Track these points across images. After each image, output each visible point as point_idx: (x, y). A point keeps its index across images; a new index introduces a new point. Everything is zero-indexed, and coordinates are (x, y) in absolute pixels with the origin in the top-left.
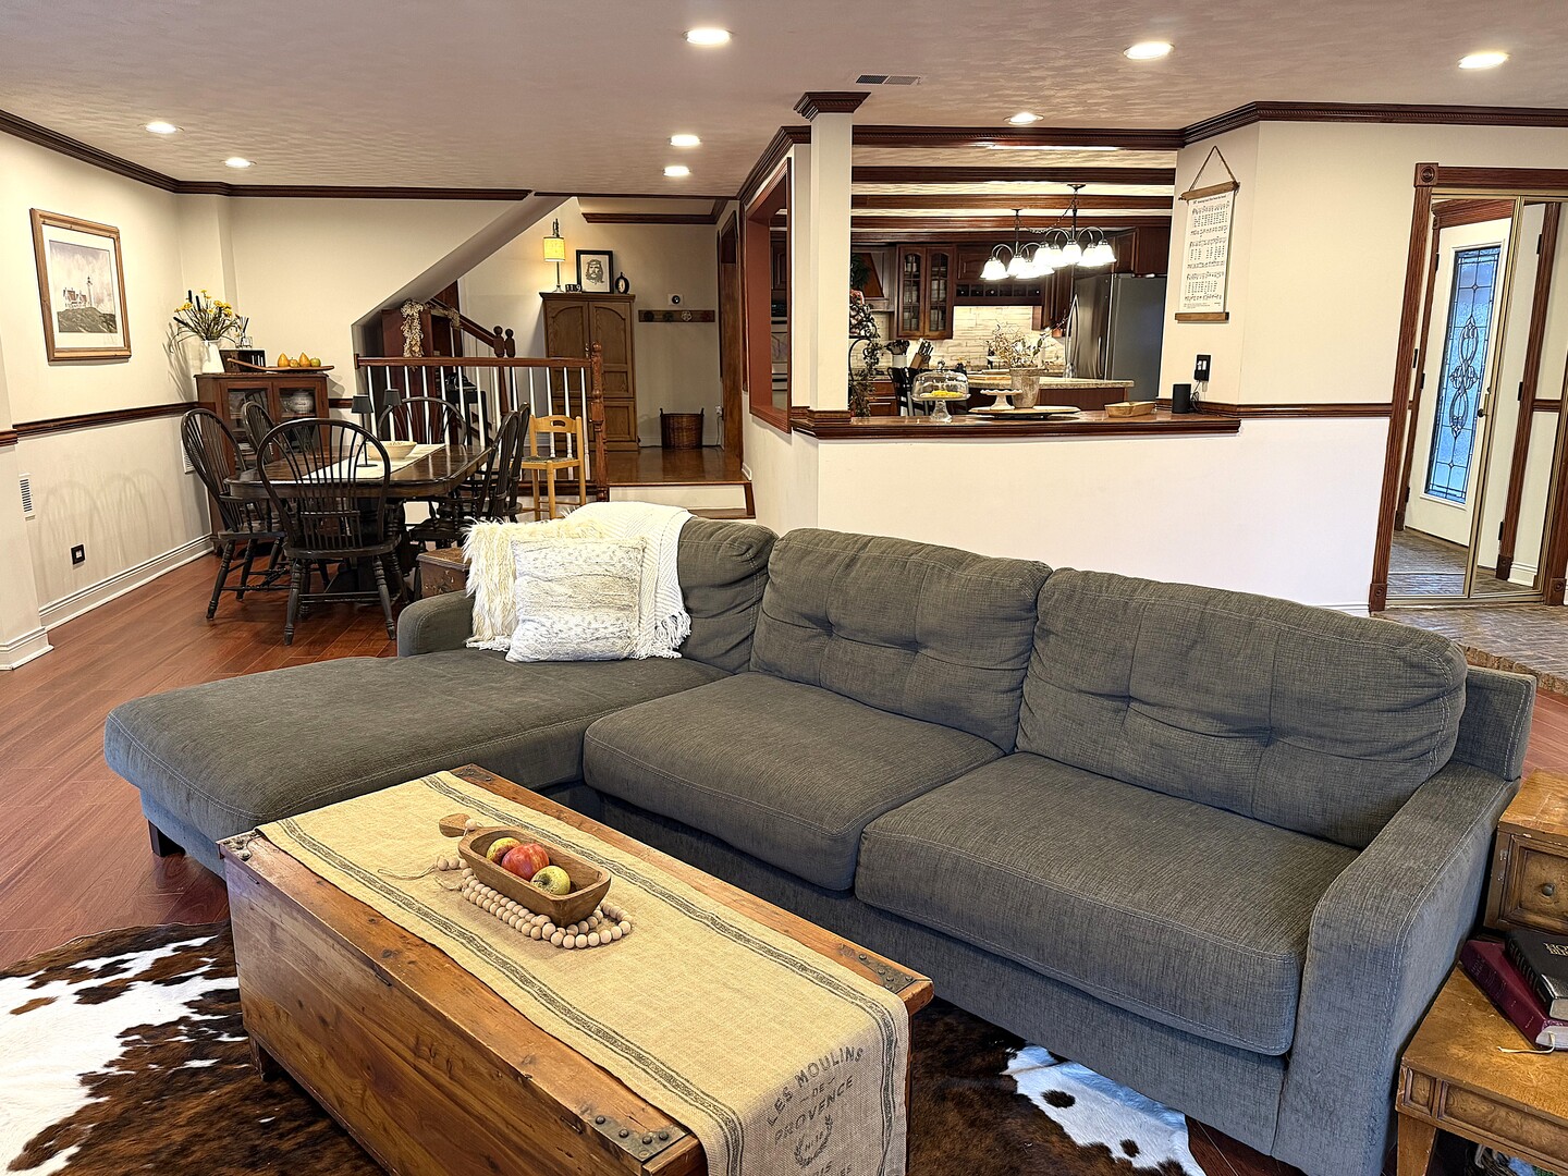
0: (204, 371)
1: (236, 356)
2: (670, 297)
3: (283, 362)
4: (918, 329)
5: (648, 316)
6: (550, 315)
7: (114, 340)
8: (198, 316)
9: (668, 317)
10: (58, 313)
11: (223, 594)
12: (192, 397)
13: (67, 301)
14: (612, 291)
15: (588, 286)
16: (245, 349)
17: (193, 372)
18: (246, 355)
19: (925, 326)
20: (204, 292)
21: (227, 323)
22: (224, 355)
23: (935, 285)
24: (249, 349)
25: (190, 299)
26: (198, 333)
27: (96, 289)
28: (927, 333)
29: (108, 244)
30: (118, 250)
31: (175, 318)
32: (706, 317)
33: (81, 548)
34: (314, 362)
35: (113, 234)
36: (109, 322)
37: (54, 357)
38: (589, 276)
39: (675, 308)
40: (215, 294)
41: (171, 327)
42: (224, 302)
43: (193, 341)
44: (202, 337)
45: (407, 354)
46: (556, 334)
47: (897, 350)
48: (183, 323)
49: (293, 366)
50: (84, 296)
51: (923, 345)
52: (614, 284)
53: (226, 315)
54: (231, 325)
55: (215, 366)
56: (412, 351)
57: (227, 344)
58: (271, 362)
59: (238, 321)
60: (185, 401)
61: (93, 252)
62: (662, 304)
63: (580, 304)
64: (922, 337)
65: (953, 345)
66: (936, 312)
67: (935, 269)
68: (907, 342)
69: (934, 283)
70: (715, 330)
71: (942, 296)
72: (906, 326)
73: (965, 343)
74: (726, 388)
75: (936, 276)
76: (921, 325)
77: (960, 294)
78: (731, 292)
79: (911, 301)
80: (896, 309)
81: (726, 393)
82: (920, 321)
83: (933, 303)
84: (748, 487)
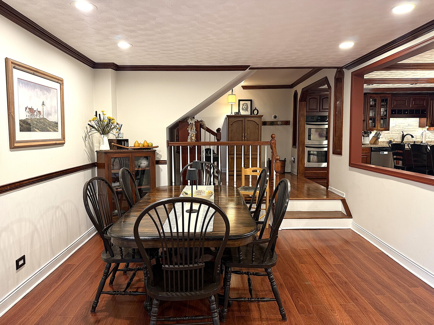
0: (101, 149)
1: (116, 142)
2: (273, 116)
3: (137, 145)
4: (375, 126)
5: (265, 123)
6: (230, 123)
7: (55, 135)
8: (99, 123)
9: (272, 123)
10: (20, 121)
11: (102, 296)
12: (95, 160)
13: (28, 114)
14: (251, 114)
15: (243, 113)
16: (119, 139)
17: (96, 149)
18: (120, 141)
19: (378, 126)
20: (103, 112)
21: (113, 126)
22: (110, 141)
23: (382, 110)
24: (122, 138)
25: (96, 115)
26: (99, 131)
27: (47, 108)
28: (379, 128)
29: (57, 86)
30: (62, 90)
31: (89, 124)
32: (287, 123)
33: (23, 258)
34: (150, 145)
35: (60, 81)
36: (53, 126)
37: (14, 145)
38: (243, 109)
39: (275, 120)
40: (108, 113)
41: (87, 129)
42: (112, 117)
43: (97, 135)
44: (100, 133)
45: (189, 140)
46: (232, 131)
47: (366, 135)
48: (92, 126)
49: (141, 146)
50: (39, 112)
51: (376, 133)
52: (252, 112)
53: (112, 123)
54: (114, 128)
55: (106, 147)
56: (191, 139)
57: (112, 136)
58: (131, 144)
59: (117, 126)
60: (91, 163)
61: (48, 89)
62: (268, 118)
63: (241, 119)
64: (377, 130)
65: (389, 133)
66: (382, 120)
67: (382, 104)
68: (370, 132)
69: (382, 109)
70: (290, 128)
71: (385, 113)
72: (370, 126)
73: (394, 132)
74: (299, 151)
75: (382, 106)
76: (376, 125)
77: (392, 113)
78: (303, 113)
79: (372, 116)
80: (366, 119)
81: (299, 153)
82: (376, 124)
83: (381, 117)
84: (344, 201)
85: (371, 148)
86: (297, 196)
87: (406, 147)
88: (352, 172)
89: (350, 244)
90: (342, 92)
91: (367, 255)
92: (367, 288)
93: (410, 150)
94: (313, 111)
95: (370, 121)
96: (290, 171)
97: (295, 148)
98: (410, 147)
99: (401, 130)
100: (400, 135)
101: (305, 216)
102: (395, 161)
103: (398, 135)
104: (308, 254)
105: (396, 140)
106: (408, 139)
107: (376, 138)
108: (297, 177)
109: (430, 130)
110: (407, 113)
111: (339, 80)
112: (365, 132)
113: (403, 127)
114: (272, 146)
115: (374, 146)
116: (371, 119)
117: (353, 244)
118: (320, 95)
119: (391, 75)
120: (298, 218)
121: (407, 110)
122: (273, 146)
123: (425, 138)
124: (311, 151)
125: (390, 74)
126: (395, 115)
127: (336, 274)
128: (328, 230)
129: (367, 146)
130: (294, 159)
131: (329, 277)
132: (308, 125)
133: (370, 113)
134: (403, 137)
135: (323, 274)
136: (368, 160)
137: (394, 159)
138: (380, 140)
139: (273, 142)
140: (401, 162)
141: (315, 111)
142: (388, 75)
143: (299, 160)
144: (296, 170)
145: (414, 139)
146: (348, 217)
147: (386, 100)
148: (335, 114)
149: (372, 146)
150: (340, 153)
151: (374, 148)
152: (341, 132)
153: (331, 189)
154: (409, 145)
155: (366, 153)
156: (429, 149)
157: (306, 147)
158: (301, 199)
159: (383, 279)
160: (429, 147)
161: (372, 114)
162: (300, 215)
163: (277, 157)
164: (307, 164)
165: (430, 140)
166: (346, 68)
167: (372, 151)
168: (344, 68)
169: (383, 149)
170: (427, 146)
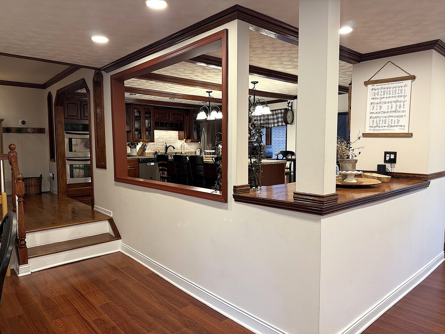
2: (20, 121)
5: (8, 130)
9: (19, 131)
19: (144, 137)
28: (145, 140)
32: (41, 131)
39: (23, 126)
47: (133, 146)
51: (143, 145)
62: (15, 123)
64: (143, 141)
65: (154, 144)
66: (147, 132)
67: (146, 116)
68: (137, 143)
69: (146, 120)
70: (46, 137)
71: (149, 126)
72: (136, 137)
73: (158, 144)
74: (59, 165)
75: (147, 118)
76: (142, 137)
77: (156, 126)
78: (60, 120)
79: (137, 127)
80: (132, 130)
81: (59, 167)
82: (142, 135)
83: (147, 128)
84: (111, 221)
85: (139, 159)
86: (53, 223)
87: (170, 158)
88: (118, 187)
89: (119, 271)
90: (102, 97)
91: (137, 282)
92: (139, 327)
93: (172, 161)
94: (72, 118)
95: (136, 132)
96: (49, 190)
97: (54, 162)
98: (173, 158)
99: (165, 142)
100: (164, 146)
101: (64, 247)
102: (161, 172)
103: (162, 146)
104: (66, 301)
105: (161, 151)
106: (170, 150)
107: (143, 150)
108: (58, 196)
109: (187, 142)
110: (168, 126)
111: (98, 84)
112: (131, 143)
113: (166, 139)
114: (11, 160)
115: (142, 157)
116: (136, 130)
117: (123, 271)
118: (80, 101)
119: (152, 86)
120: (54, 253)
121: (168, 124)
122: (13, 160)
123: (184, 150)
124: (73, 165)
125: (150, 84)
126: (158, 127)
127: (102, 320)
128: (94, 259)
129: (134, 158)
130: (53, 175)
131: (92, 328)
132: (68, 134)
133: (136, 124)
134: (167, 148)
135: (85, 325)
136: (137, 172)
137: (160, 170)
138: (146, 151)
139: (12, 154)
140: (166, 173)
141: (75, 118)
142: (148, 86)
143: (59, 176)
144: (56, 189)
145: (175, 151)
146: (116, 239)
147: (150, 113)
148: (96, 122)
149: (139, 158)
150: (104, 167)
151: (141, 159)
152: (104, 142)
153: (97, 208)
154: (172, 156)
155: (134, 165)
156: (188, 159)
157: (68, 160)
158: (59, 226)
159: (155, 307)
160: (188, 158)
161: (137, 125)
162: (58, 247)
163: (18, 176)
164: (69, 181)
165: (187, 151)
166: (104, 70)
167: (139, 162)
168: (102, 70)
169: (150, 160)
170: (186, 156)
